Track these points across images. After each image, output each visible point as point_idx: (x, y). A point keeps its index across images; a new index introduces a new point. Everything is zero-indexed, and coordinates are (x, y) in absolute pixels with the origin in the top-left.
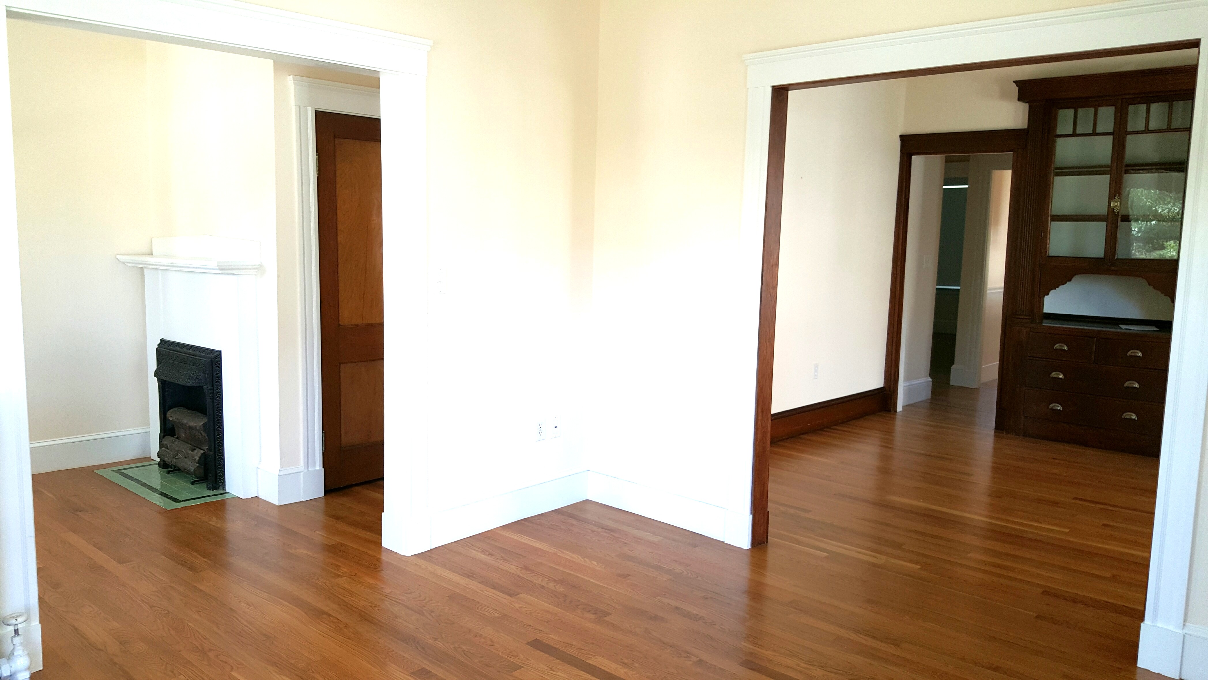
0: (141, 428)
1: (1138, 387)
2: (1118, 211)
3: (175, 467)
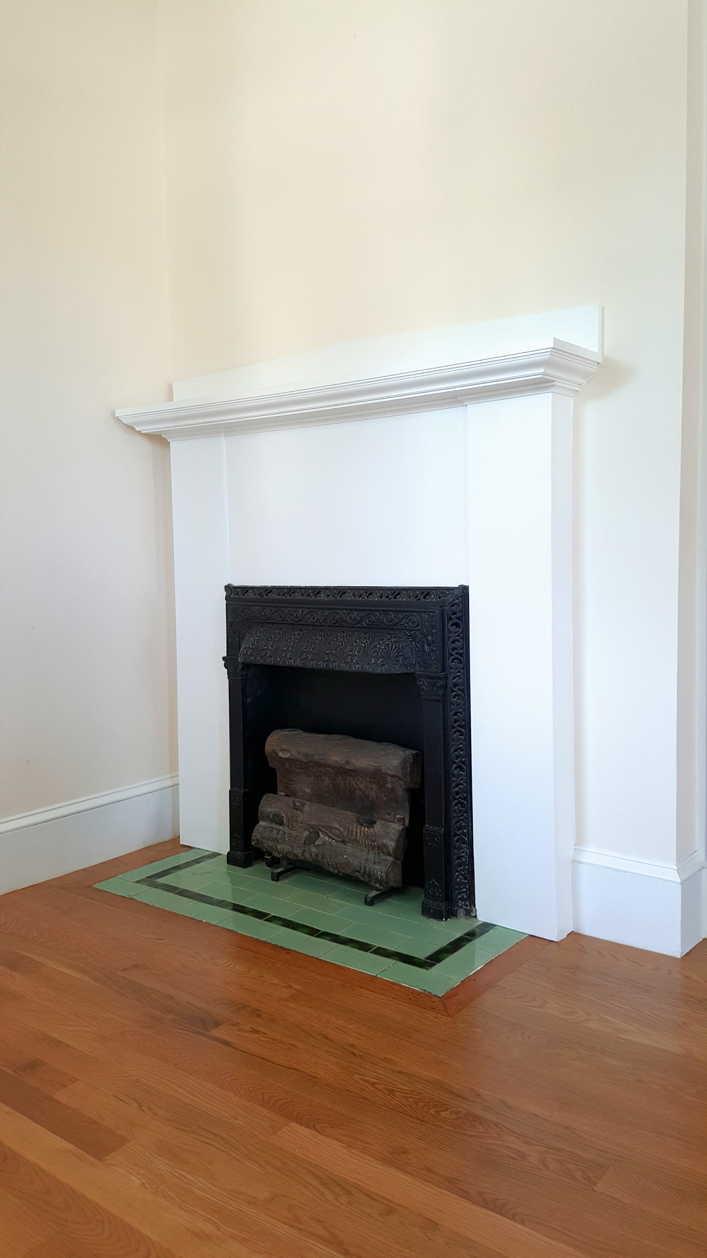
0: (158, 779)
3: (290, 862)
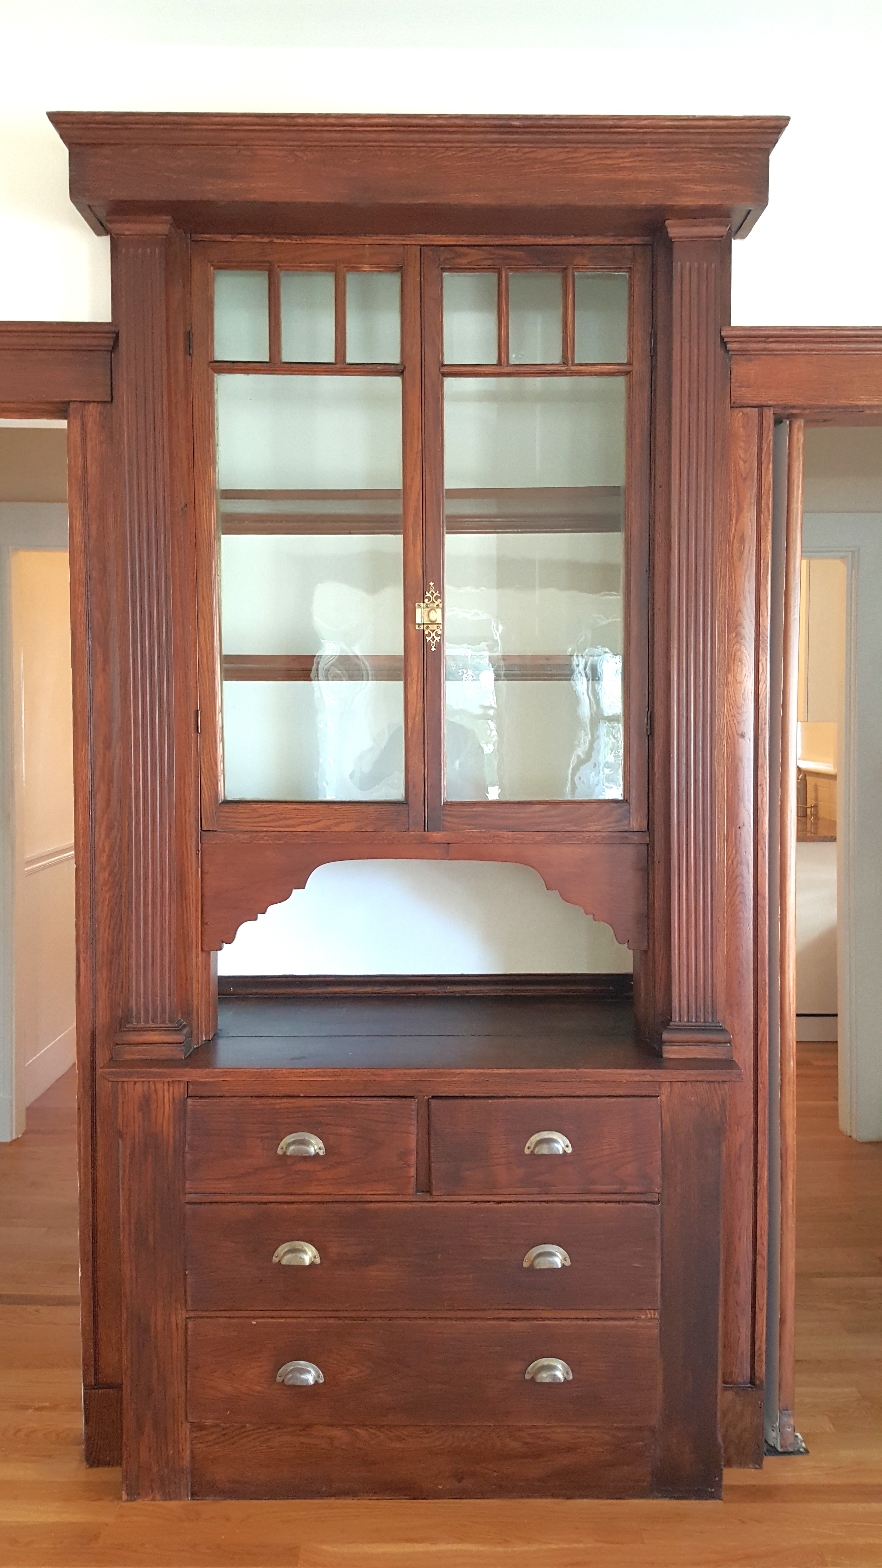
1: (566, 1263)
2: (437, 639)
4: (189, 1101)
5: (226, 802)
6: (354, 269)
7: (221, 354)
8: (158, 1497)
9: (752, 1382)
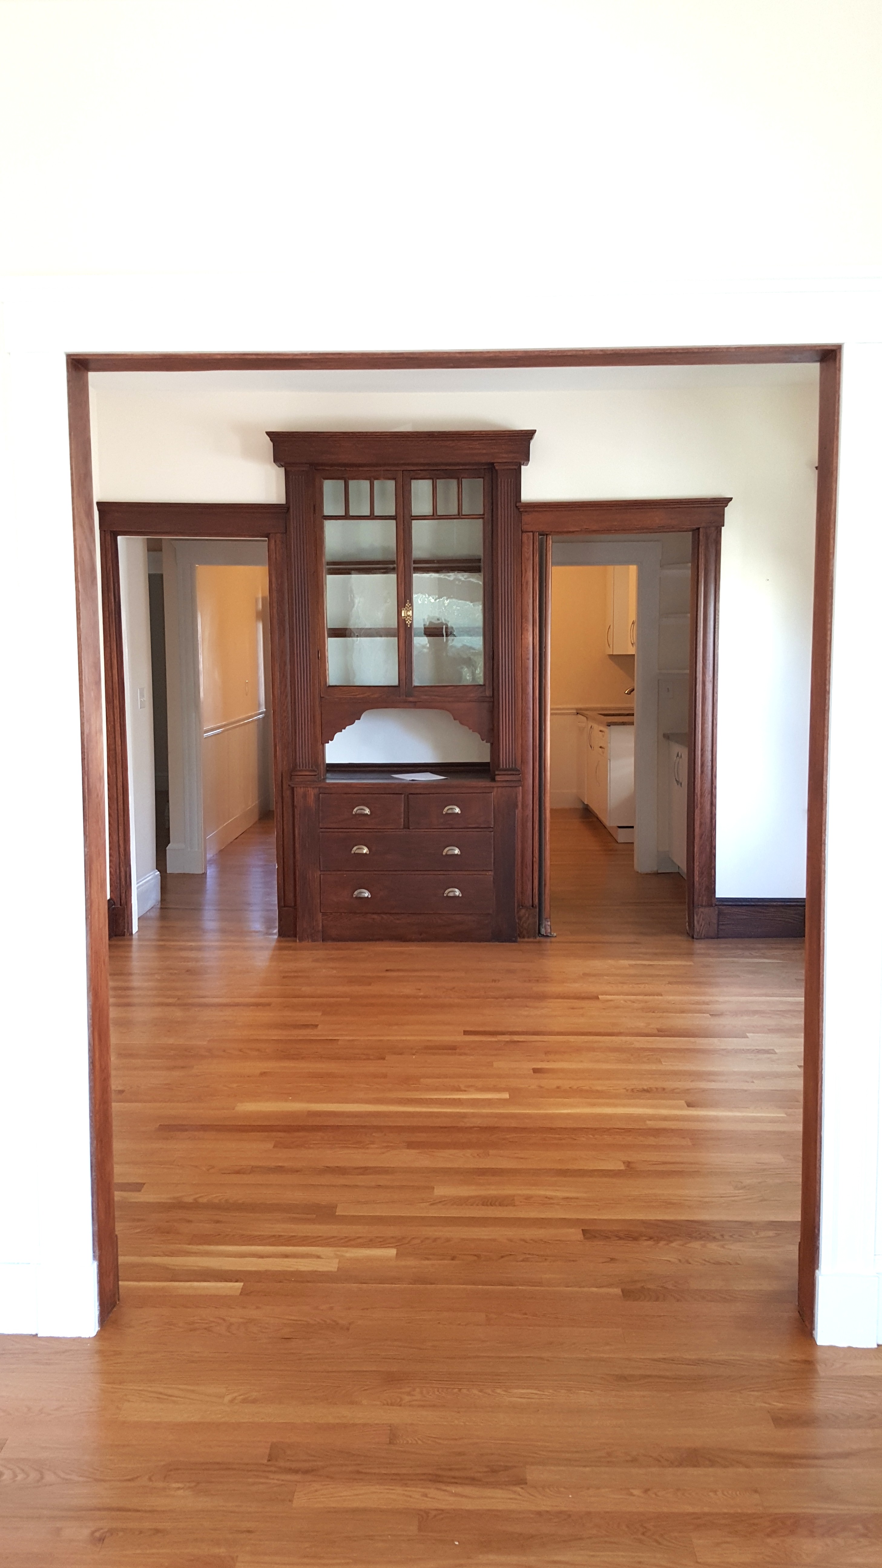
1: (459, 853)
2: (410, 622)
4: (321, 795)
5: (329, 686)
6: (377, 479)
7: (326, 513)
8: (310, 941)
9: (533, 906)
